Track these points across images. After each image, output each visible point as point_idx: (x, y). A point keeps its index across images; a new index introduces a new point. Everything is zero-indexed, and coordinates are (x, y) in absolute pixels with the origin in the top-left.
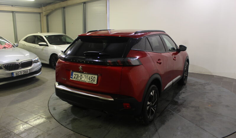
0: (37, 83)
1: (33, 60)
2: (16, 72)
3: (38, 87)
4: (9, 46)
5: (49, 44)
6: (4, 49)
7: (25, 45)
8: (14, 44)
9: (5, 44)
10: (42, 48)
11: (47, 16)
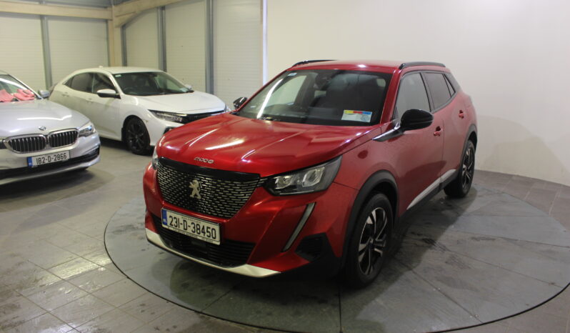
0: (87, 182)
1: (80, 130)
2: (37, 157)
3: (89, 193)
4: (26, 96)
5: (122, 94)
6: (14, 102)
7: (68, 96)
8: (39, 93)
9: (18, 91)
10: (105, 103)
11: (124, 27)
